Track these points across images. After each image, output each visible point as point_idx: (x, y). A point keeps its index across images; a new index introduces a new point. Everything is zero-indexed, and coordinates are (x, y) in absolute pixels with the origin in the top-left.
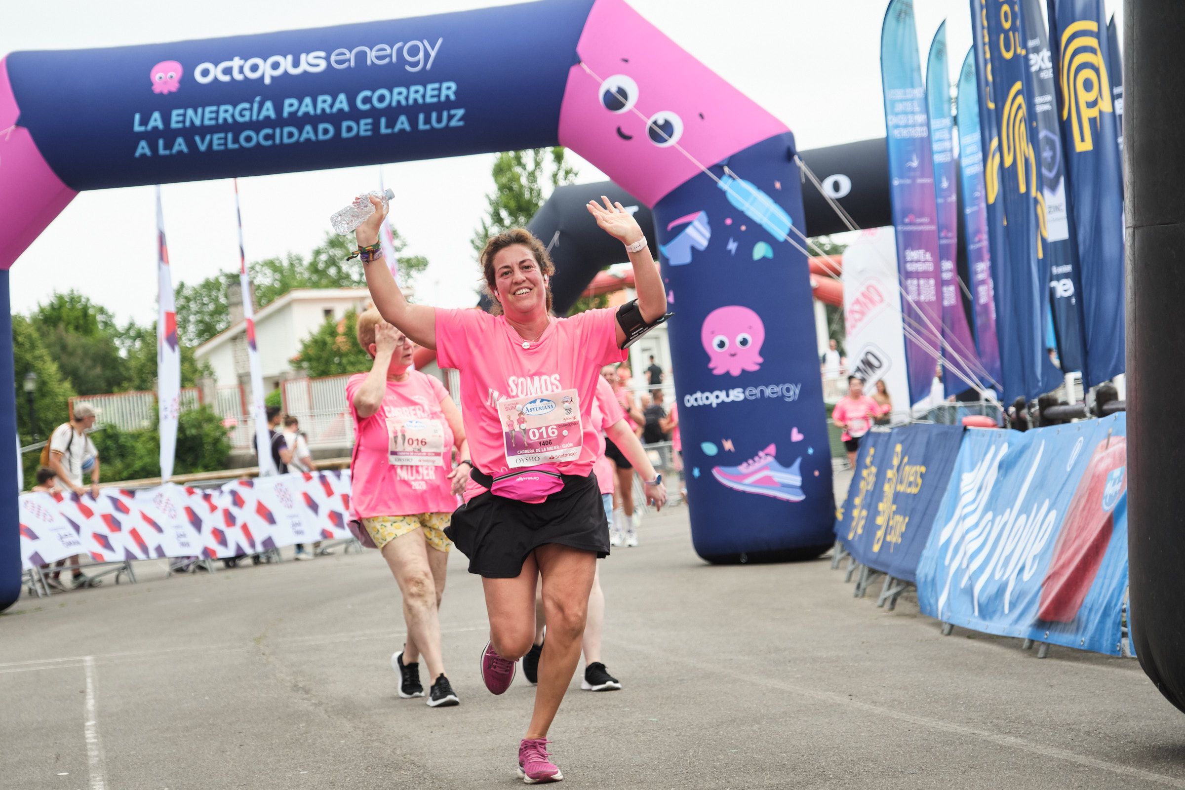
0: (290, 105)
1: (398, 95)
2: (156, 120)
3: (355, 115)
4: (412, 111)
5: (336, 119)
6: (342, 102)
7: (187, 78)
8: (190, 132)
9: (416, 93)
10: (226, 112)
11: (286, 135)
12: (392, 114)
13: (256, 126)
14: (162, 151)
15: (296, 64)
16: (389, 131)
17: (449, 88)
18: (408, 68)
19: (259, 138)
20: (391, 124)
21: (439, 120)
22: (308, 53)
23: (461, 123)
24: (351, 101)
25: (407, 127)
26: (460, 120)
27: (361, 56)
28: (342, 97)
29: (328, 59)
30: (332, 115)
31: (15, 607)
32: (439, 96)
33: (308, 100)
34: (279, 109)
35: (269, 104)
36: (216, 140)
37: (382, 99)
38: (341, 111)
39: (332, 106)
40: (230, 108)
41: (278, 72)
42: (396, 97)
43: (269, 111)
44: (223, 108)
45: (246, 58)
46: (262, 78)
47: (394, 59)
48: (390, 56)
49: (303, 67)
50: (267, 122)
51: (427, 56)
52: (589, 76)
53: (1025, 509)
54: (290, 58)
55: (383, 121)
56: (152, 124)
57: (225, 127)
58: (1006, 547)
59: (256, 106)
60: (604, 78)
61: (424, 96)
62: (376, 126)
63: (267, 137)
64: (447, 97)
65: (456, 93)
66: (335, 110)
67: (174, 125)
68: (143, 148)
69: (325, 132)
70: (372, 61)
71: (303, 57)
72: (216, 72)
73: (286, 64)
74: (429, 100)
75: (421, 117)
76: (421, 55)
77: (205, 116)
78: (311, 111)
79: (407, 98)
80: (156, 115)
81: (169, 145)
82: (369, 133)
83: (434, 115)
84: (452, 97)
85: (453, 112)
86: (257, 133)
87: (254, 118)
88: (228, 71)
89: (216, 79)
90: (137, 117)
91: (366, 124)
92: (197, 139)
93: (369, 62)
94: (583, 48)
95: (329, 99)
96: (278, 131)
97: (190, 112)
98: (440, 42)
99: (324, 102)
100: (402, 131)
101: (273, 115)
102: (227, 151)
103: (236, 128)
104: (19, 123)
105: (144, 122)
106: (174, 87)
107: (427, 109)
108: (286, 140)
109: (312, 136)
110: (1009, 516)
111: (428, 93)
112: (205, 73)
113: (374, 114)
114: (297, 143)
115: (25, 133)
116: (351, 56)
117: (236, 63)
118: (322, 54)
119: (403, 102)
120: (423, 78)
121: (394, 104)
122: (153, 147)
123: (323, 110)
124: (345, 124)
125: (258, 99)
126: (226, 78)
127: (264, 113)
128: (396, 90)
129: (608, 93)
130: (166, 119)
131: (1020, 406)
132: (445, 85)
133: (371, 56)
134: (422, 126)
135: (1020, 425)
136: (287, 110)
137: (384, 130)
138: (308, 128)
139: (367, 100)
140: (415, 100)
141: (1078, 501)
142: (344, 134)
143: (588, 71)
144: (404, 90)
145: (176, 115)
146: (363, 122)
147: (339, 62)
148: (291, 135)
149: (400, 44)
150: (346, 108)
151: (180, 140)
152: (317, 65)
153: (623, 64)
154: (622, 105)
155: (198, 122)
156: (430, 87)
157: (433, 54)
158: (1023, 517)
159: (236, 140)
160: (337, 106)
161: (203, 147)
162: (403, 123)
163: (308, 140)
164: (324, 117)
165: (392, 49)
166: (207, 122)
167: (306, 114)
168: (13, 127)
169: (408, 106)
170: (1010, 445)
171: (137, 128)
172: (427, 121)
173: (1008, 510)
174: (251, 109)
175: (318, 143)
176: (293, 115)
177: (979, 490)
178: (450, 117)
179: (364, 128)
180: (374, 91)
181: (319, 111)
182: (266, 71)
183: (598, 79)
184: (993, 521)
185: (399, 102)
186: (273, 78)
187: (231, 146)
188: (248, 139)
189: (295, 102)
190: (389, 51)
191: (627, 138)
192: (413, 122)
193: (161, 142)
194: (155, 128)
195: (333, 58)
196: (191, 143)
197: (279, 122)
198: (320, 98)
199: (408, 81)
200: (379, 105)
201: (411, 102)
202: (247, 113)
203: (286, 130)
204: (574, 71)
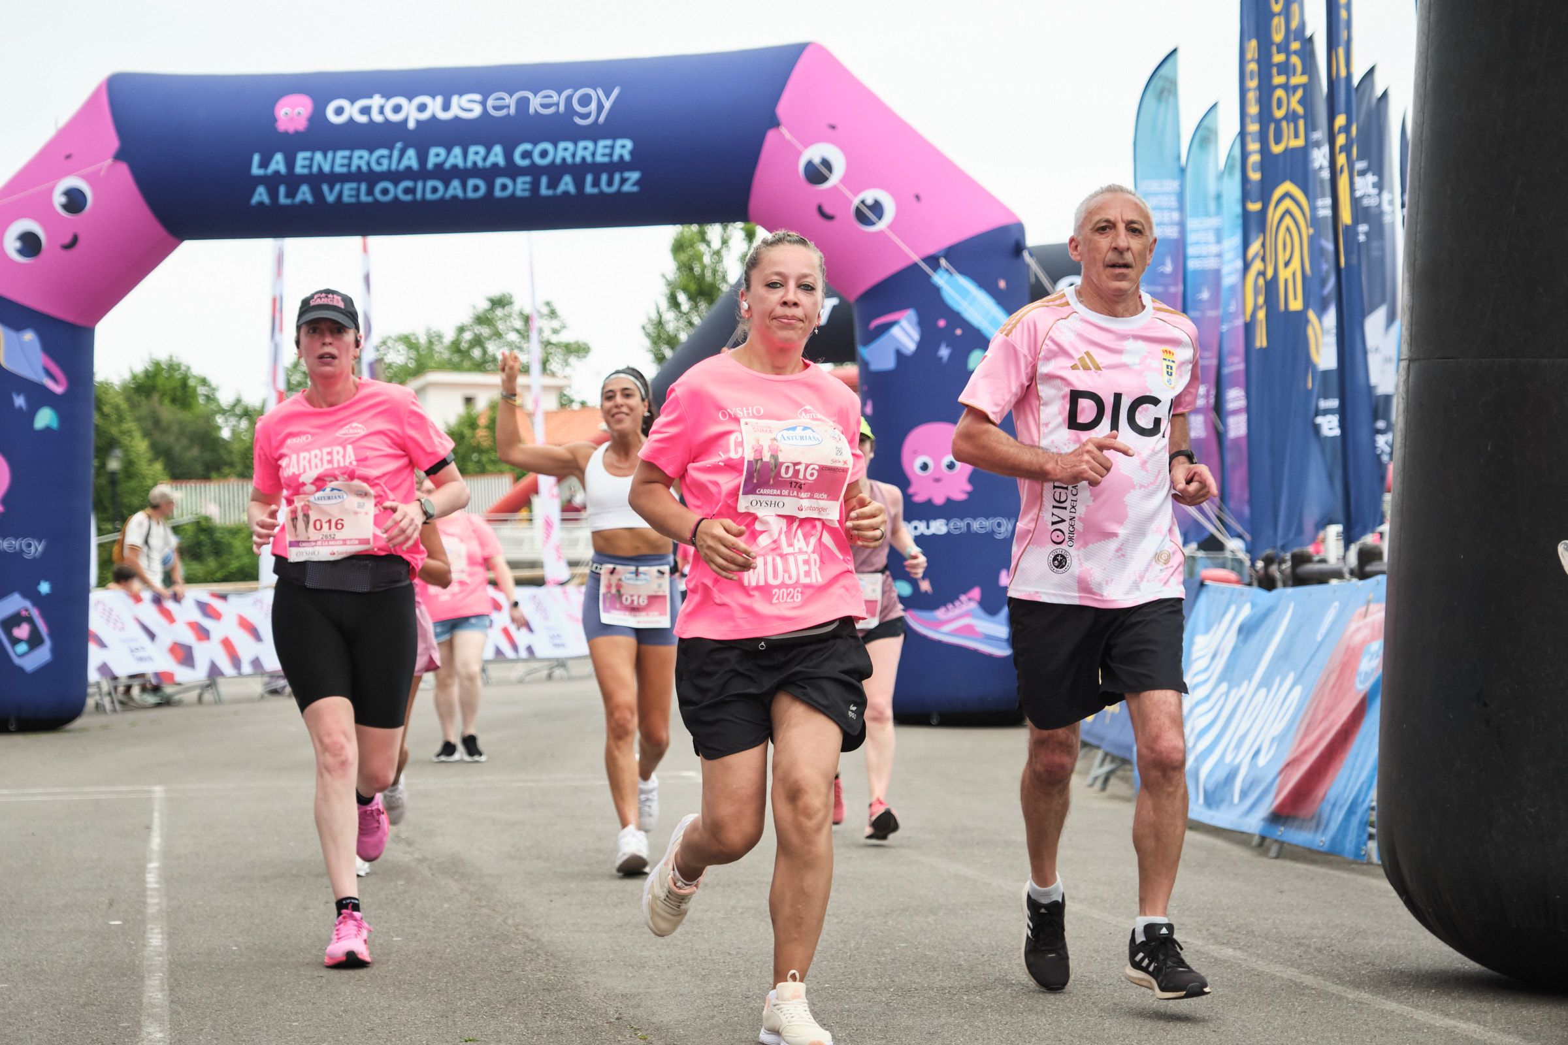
0: (436, 155)
1: (564, 151)
2: (278, 163)
3: (512, 171)
4: (579, 170)
5: (490, 174)
6: (497, 155)
7: (317, 117)
8: (316, 180)
9: (584, 150)
10: (361, 159)
11: (430, 190)
12: (555, 172)
13: (395, 177)
14: (283, 200)
15: (446, 107)
16: (550, 192)
17: (623, 147)
18: (577, 120)
19: (397, 191)
20: (553, 185)
21: (610, 183)
22: (461, 95)
23: (635, 189)
24: (508, 155)
25: (572, 189)
26: (635, 184)
27: (523, 103)
28: (498, 149)
29: (483, 103)
30: (484, 170)
31: (79, 723)
32: (611, 155)
33: (457, 151)
34: (422, 158)
35: (411, 153)
36: (348, 191)
37: (544, 154)
38: (495, 165)
39: (485, 159)
40: (365, 154)
41: (424, 116)
42: (560, 154)
43: (411, 159)
44: (357, 153)
45: (387, 96)
46: (405, 121)
47: (562, 108)
48: (557, 105)
49: (454, 111)
50: (408, 174)
51: (600, 107)
52: (788, 143)
53: (1266, 683)
54: (439, 100)
55: (544, 181)
56: (273, 167)
57: (357, 176)
58: (1240, 725)
59: (396, 154)
60: (807, 145)
61: (593, 155)
62: (535, 185)
63: (407, 191)
64: (621, 157)
65: (632, 153)
66: (488, 163)
67: (299, 170)
68: (261, 195)
69: (476, 189)
70: (536, 110)
71: (455, 99)
72: (352, 111)
73: (434, 106)
74: (599, 159)
75: (589, 178)
76: (593, 106)
77: (335, 161)
78: (460, 162)
79: (574, 156)
80: (279, 157)
81: (291, 194)
82: (527, 194)
83: (604, 178)
84: (627, 157)
85: (627, 175)
86: (396, 184)
87: (394, 167)
88: (366, 111)
89: (351, 120)
90: (256, 158)
91: (525, 183)
92: (325, 188)
93: (531, 110)
94: (782, 110)
95: (482, 150)
96: (420, 185)
97: (319, 156)
98: (616, 91)
99: (476, 153)
100: (566, 193)
101: (414, 164)
102: (359, 205)
103: (371, 178)
104: (119, 157)
105: (264, 164)
106: (301, 125)
107: (596, 169)
108: (429, 196)
109: (460, 193)
110: (1246, 689)
111: (599, 151)
112: (339, 111)
113: (534, 171)
114: (442, 200)
115: (123, 169)
116: (511, 101)
117: (376, 101)
118: (478, 97)
119: (569, 160)
120: (594, 133)
121: (558, 161)
122: (273, 194)
123: (475, 163)
124: (499, 182)
125: (399, 145)
126: (363, 119)
127: (405, 163)
128: (562, 145)
129: (810, 164)
130: (290, 162)
131: (1269, 561)
132: (619, 142)
133: (535, 103)
134: (589, 189)
135: (1267, 583)
136: (432, 161)
137: (544, 191)
138: (456, 183)
139: (526, 155)
140: (584, 159)
141: (1328, 676)
142: (498, 193)
143: (788, 136)
144: (570, 145)
145: (301, 158)
146: (520, 180)
147: (496, 108)
148: (435, 190)
149: (568, 92)
150: (501, 161)
151: (305, 189)
152: (471, 110)
153: (830, 131)
154: (824, 179)
155: (326, 168)
156: (601, 143)
157: (607, 105)
158: (1263, 691)
159: (370, 192)
160: (491, 159)
161: (331, 198)
162: (567, 184)
163: (455, 198)
164: (475, 171)
165: (560, 96)
166: (338, 169)
167: (455, 167)
168: (110, 161)
169: (574, 165)
170: (1253, 605)
171: (256, 170)
172: (596, 183)
173: (1246, 683)
174: (390, 157)
175: (467, 202)
176: (439, 167)
177: (1214, 657)
178: (623, 181)
179: (521, 187)
180: (535, 144)
181: (469, 164)
182: (411, 113)
183: (799, 146)
184: (1227, 693)
185: (564, 159)
186: (418, 122)
187: (364, 198)
188: (385, 192)
189: (442, 151)
190: (555, 99)
191: (829, 217)
192: (579, 183)
193: (282, 190)
194: (277, 173)
195: (490, 102)
196: (317, 193)
197: (423, 174)
198: (472, 149)
199: (576, 135)
200: (540, 162)
201: (578, 159)
202: (385, 162)
203: (430, 184)
204: (771, 135)
